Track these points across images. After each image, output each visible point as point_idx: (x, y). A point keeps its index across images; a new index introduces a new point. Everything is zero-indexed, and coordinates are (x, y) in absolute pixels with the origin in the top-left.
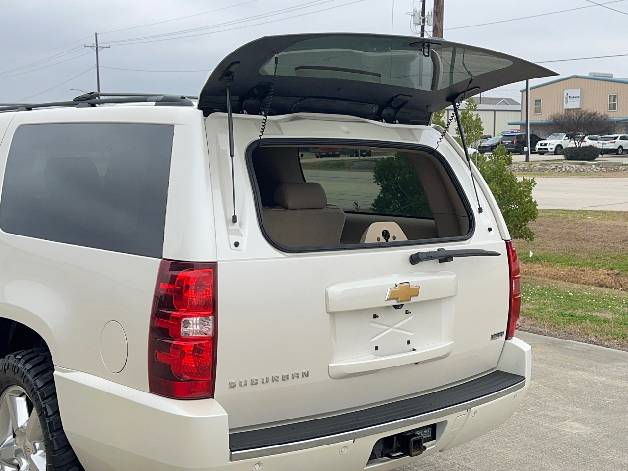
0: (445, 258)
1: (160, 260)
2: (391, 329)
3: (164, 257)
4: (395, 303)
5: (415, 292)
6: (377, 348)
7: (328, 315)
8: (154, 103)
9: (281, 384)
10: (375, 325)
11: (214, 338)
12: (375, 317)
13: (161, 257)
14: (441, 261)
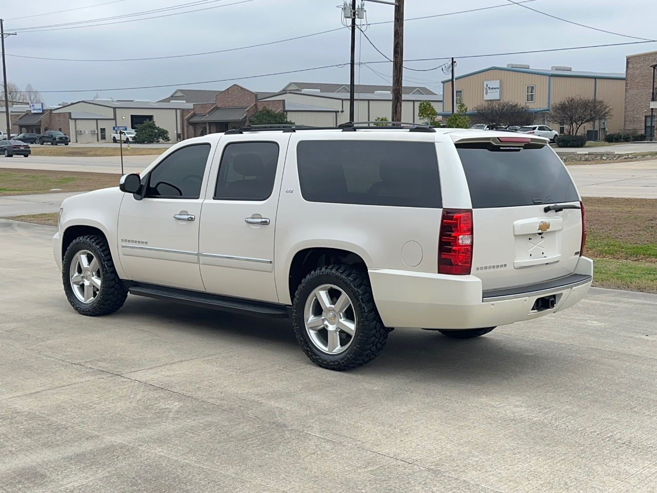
0: (559, 209)
1: (442, 209)
2: (536, 246)
3: (444, 207)
4: (540, 231)
5: (548, 226)
6: (531, 255)
7: (514, 237)
8: (409, 130)
9: (496, 269)
10: (529, 243)
11: (472, 246)
12: (530, 239)
13: (442, 208)
14: (556, 211)
